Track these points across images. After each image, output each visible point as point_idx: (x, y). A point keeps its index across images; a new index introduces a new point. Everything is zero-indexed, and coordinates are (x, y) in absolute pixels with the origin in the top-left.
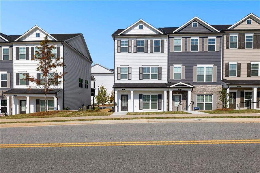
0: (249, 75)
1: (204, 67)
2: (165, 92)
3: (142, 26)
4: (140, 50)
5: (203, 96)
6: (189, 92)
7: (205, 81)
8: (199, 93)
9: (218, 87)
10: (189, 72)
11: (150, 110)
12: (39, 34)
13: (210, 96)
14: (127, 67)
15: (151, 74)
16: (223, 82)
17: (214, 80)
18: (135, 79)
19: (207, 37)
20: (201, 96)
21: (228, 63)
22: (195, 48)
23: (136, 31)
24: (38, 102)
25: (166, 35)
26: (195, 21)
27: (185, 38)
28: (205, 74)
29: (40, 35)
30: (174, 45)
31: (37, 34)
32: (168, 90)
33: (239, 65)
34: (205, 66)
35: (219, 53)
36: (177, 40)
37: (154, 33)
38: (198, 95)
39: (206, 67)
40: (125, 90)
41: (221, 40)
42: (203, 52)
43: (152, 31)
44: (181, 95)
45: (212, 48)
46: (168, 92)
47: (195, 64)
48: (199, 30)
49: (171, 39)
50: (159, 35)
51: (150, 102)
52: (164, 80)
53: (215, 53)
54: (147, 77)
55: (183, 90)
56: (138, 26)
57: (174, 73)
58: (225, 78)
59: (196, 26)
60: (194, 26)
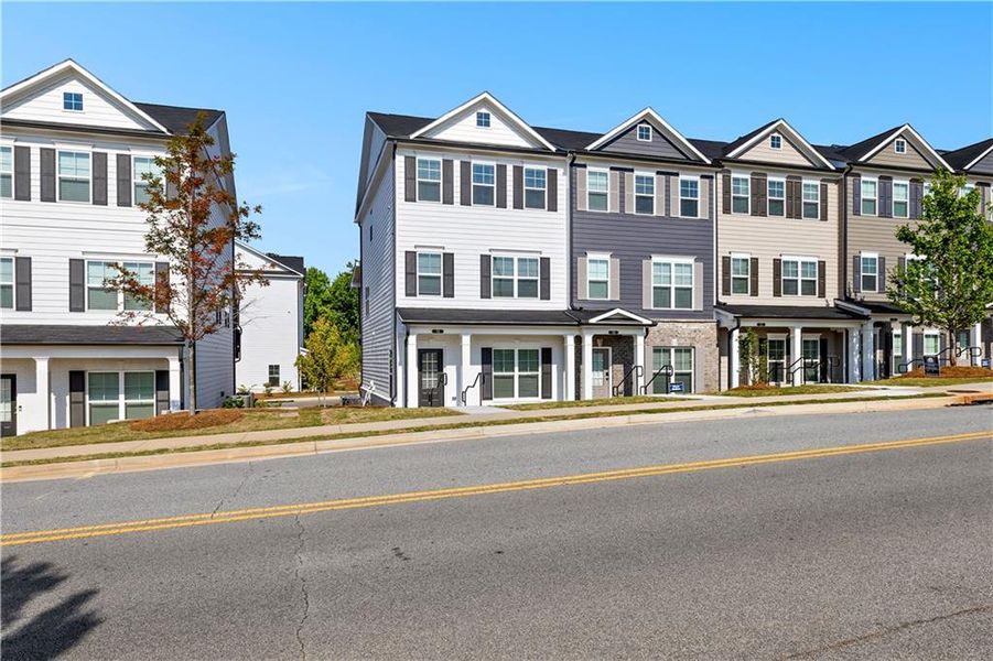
0: (777, 292)
1: (669, 265)
2: (570, 341)
3: (487, 116)
4: (483, 197)
5: (669, 351)
6: (640, 340)
7: (673, 307)
8: (658, 342)
9: (708, 326)
10: (631, 277)
11: (517, 400)
12: (79, 97)
13: (686, 351)
14: (441, 252)
15: (519, 281)
16: (720, 311)
17: (697, 304)
18: (467, 295)
19: (678, 175)
20: (664, 351)
21: (728, 255)
22: (645, 204)
23: (467, 131)
24: (77, 381)
25: (566, 155)
26: (644, 121)
27: (618, 172)
28: (673, 286)
29: (84, 103)
30: (588, 190)
31: (67, 96)
32: (577, 333)
33: (755, 262)
34: (673, 260)
35: (706, 224)
36: (595, 174)
37: (524, 144)
38: (657, 350)
39: (676, 265)
40: (442, 331)
41: (711, 185)
42: (667, 219)
43: (521, 138)
44: (610, 348)
45: (689, 207)
46: (579, 340)
47: (648, 254)
48: (655, 149)
49: (578, 169)
50: (539, 152)
51: (517, 373)
52: (559, 301)
53: (698, 224)
54: (504, 289)
55: (622, 332)
56: (475, 115)
57: (589, 279)
58: (723, 299)
59: (648, 137)
60: (641, 136)
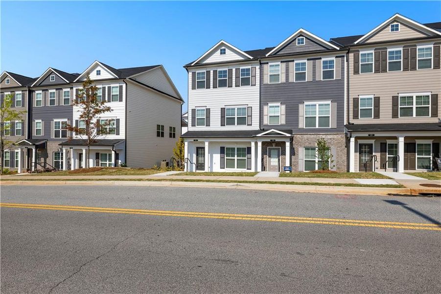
0: (395, 115)
1: (315, 105)
2: (253, 144)
3: (225, 50)
4: (223, 84)
5: (315, 149)
6: (287, 144)
7: (317, 127)
8: (307, 145)
9: (339, 136)
10: (292, 113)
11: (236, 170)
12: (100, 71)
14: (205, 108)
15: (238, 118)
17: (332, 124)
18: (215, 125)
19: (321, 58)
20: (312, 149)
21: (357, 97)
22: (300, 76)
23: (217, 58)
24: (97, 156)
25: (257, 60)
26: (301, 35)
27: (285, 63)
28: (317, 116)
29: (101, 72)
30: (269, 74)
31: (97, 71)
33: (377, 100)
34: (317, 103)
35: (339, 82)
36: (273, 66)
37: (241, 58)
38: (307, 149)
39: (319, 105)
40: (197, 140)
41: (343, 61)
42: (314, 82)
43: (239, 56)
44: (280, 147)
45: (328, 74)
47: (302, 101)
48: (307, 48)
49: (264, 65)
50: (247, 61)
51: (236, 158)
52: (255, 126)
53: (335, 82)
54: (231, 121)
55: (277, 140)
56: (220, 50)
57: (269, 115)
58: (352, 121)
59: (303, 43)
60: (299, 43)
